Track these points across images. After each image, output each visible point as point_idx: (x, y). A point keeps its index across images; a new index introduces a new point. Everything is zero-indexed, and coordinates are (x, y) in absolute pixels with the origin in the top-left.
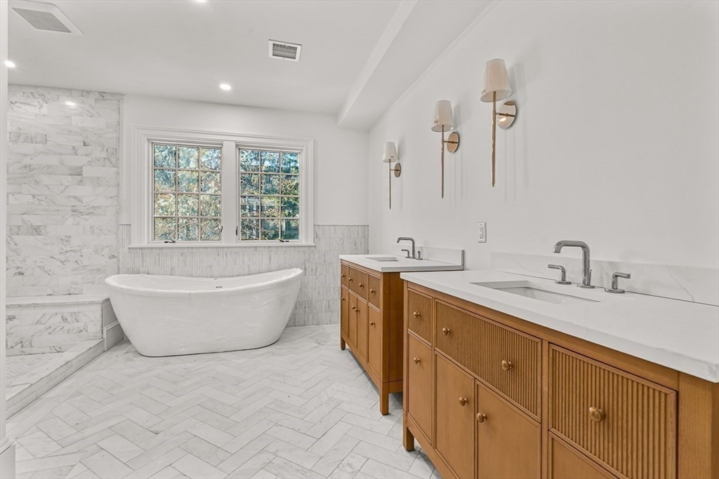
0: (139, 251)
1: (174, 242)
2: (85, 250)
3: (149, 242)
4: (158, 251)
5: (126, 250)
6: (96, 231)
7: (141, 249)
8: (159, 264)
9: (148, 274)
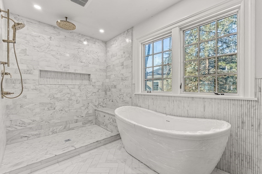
0: (138, 96)
1: (150, 92)
2: (124, 94)
3: (142, 92)
4: (143, 96)
5: (134, 95)
6: (127, 87)
7: (138, 95)
8: (144, 103)
9: (140, 107)
